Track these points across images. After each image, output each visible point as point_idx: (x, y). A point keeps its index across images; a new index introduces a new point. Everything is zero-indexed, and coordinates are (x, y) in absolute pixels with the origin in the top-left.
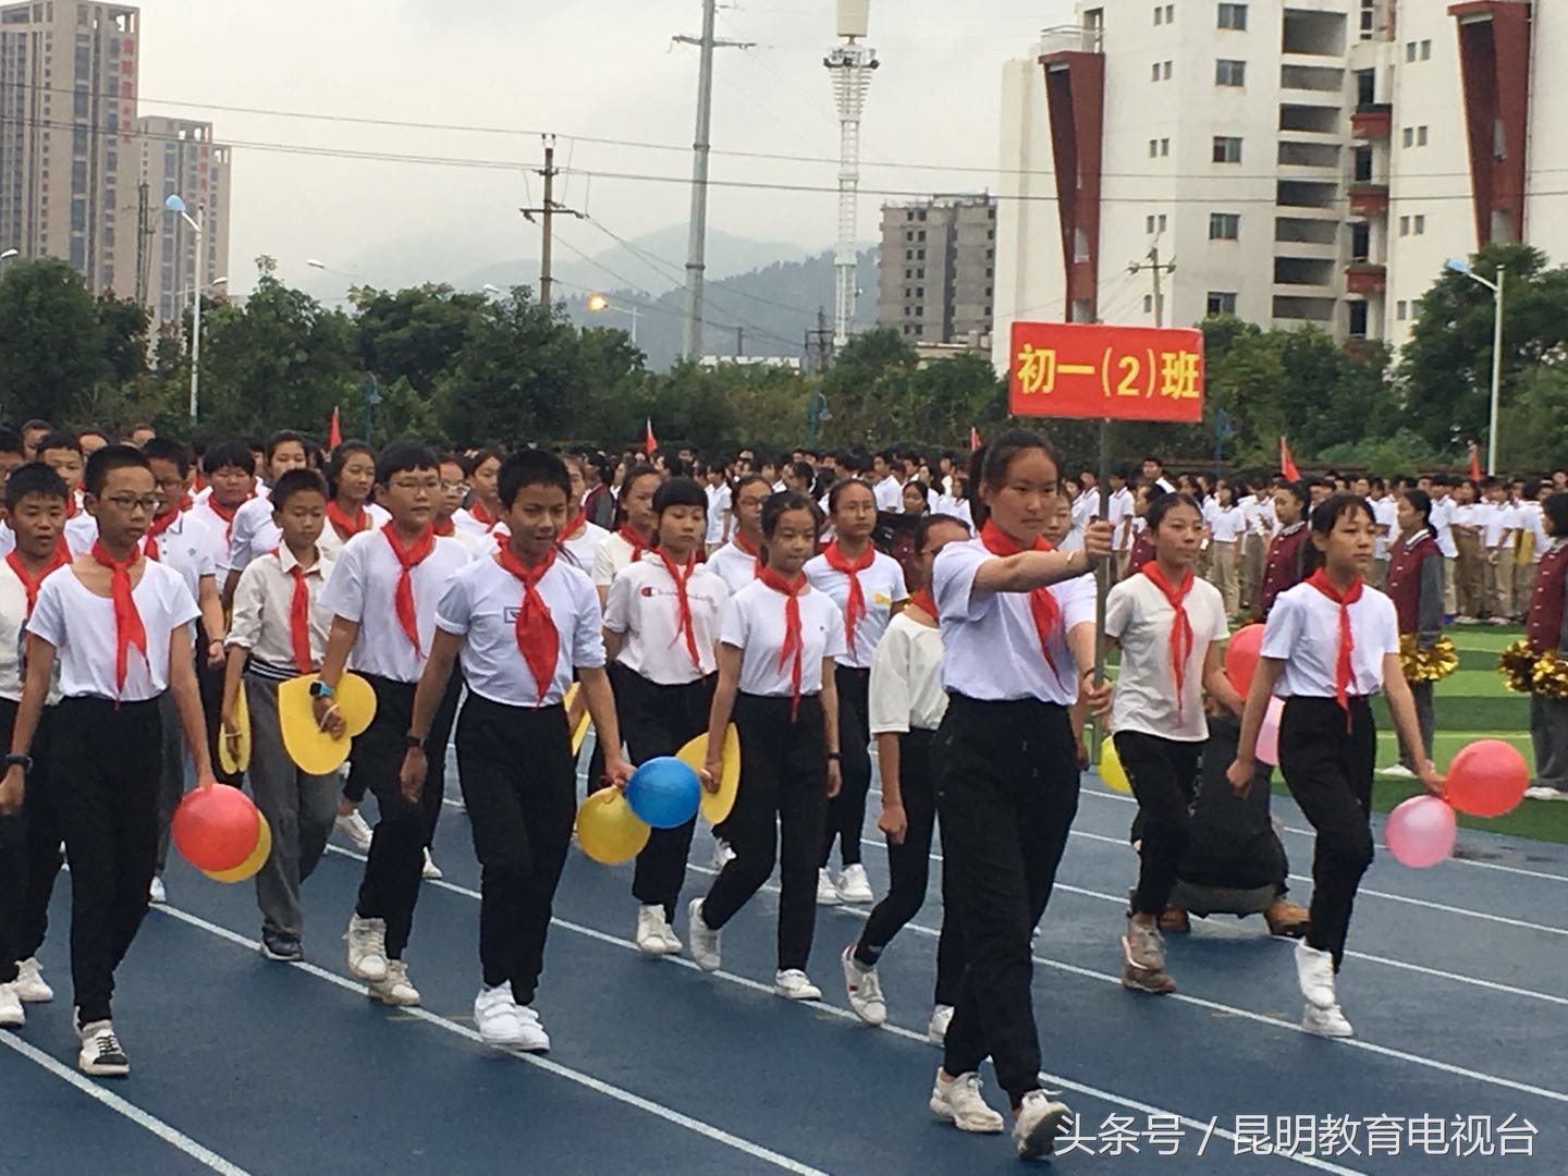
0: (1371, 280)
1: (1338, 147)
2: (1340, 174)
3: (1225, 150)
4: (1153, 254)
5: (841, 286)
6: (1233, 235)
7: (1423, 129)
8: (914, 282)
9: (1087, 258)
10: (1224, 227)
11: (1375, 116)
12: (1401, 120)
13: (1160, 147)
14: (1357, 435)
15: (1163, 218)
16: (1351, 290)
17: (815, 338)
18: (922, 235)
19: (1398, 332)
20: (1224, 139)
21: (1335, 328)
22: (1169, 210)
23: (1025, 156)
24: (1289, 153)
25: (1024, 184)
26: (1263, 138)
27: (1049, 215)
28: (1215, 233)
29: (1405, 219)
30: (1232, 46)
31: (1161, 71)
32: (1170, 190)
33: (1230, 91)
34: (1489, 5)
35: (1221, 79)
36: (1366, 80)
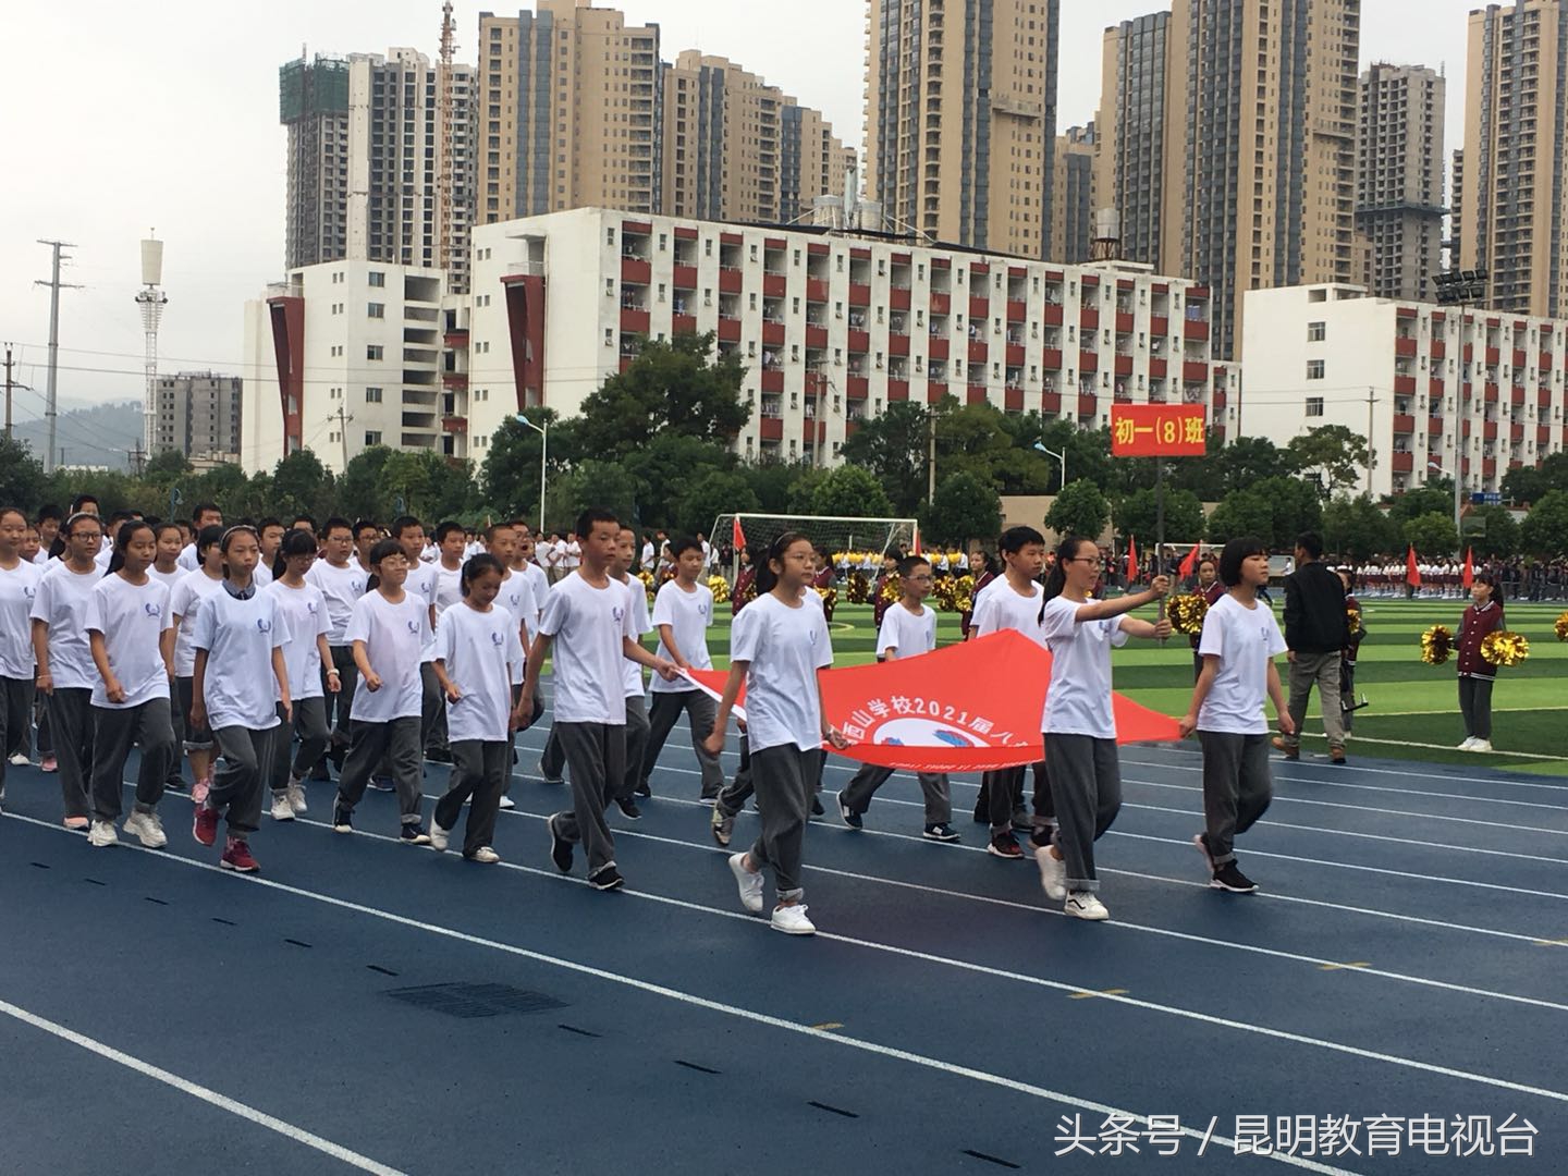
0: (458, 426)
1: (436, 352)
2: (438, 366)
3: (374, 353)
4: (341, 411)
5: (147, 428)
6: (379, 400)
7: (487, 344)
8: (168, 422)
9: (296, 411)
10: (374, 395)
11: (458, 337)
12: (474, 338)
13: (337, 351)
14: (459, 509)
15: (340, 390)
16: (444, 431)
17: (134, 456)
18: (172, 396)
19: (478, 455)
20: (372, 347)
21: (437, 448)
22: (343, 386)
23: (258, 357)
24: (409, 355)
25: (258, 372)
26: (395, 347)
27: (275, 389)
28: (369, 399)
29: (477, 393)
30: (377, 296)
31: (337, 309)
32: (344, 376)
33: (376, 321)
34: (523, 278)
35: (371, 314)
36: (451, 316)
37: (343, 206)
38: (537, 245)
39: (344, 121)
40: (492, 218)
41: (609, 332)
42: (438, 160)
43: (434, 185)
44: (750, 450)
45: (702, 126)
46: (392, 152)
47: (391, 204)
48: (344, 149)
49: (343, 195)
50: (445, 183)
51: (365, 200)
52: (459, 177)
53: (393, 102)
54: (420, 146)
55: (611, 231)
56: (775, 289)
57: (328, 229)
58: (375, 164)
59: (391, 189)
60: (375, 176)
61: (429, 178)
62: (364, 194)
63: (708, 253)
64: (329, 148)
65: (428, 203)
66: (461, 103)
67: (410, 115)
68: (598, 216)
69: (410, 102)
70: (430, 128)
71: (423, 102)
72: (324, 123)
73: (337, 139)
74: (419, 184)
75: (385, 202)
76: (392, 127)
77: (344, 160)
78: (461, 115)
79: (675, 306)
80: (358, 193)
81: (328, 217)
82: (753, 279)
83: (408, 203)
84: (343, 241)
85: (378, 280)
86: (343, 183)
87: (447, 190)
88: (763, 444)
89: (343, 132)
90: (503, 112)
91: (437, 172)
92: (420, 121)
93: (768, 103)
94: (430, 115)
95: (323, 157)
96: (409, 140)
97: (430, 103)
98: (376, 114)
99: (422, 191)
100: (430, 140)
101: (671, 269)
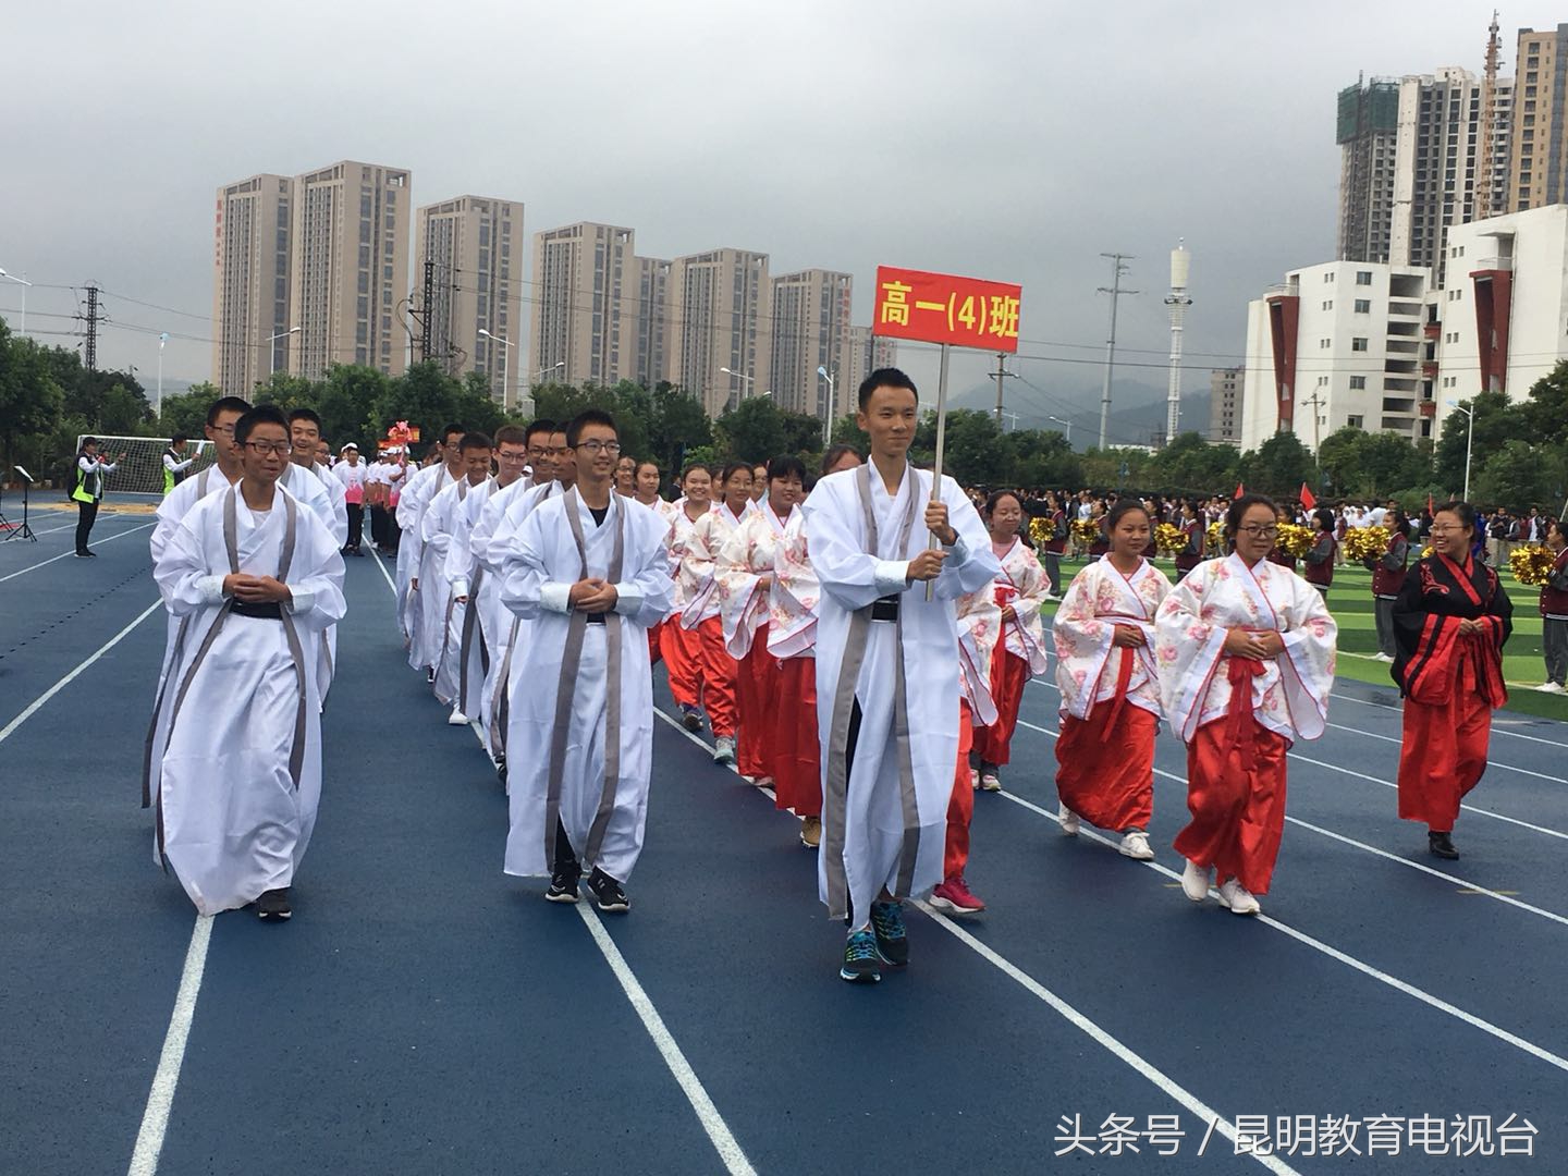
0: (1430, 408)
1: (1418, 343)
2: (1418, 356)
3: (1359, 345)
4: (1315, 396)
5: (1171, 411)
6: (1362, 387)
7: (1456, 334)
8: (1229, 409)
9: (1288, 398)
10: (1358, 383)
11: (1434, 326)
12: (1446, 330)
13: (1325, 343)
15: (1326, 378)
16: (1422, 414)
18: (1233, 386)
19: (1437, 433)
20: (1357, 339)
21: (1414, 434)
22: (1330, 375)
23: (1259, 349)
24: (1392, 346)
25: (1259, 364)
26: (1378, 338)
27: (1270, 379)
28: (1353, 386)
29: (1447, 379)
30: (1364, 293)
31: (1327, 305)
32: (1330, 365)
33: (1362, 316)
34: (1492, 272)
35: (1358, 310)
36: (1433, 309)
37: (1389, 215)
38: (1507, 242)
39: (1393, 137)
40: (1467, 220)
42: (1479, 169)
43: (1474, 191)
46: (1435, 164)
47: (1432, 210)
48: (1392, 163)
49: (1390, 205)
50: (1486, 190)
51: (1408, 208)
52: (1498, 183)
53: (1439, 118)
54: (1462, 156)
57: (1375, 236)
58: (1419, 174)
59: (1433, 197)
60: (1419, 186)
61: (1469, 185)
62: (1408, 203)
64: (1380, 163)
65: (1467, 208)
66: (1503, 114)
67: (1454, 128)
69: (1454, 117)
70: (1472, 139)
71: (1467, 116)
72: (1375, 142)
73: (1386, 154)
74: (1460, 191)
75: (1427, 209)
76: (1437, 141)
77: (1392, 173)
78: (1502, 126)
80: (1402, 202)
81: (1376, 225)
83: (1449, 209)
84: (1387, 246)
85: (1365, 278)
86: (1390, 194)
87: (1486, 196)
89: (1393, 147)
90: (1537, 120)
91: (1477, 179)
92: (1464, 133)
94: (1473, 128)
95: (1373, 172)
96: (1452, 151)
97: (1474, 116)
98: (1422, 129)
99: (1462, 198)
100: (1471, 151)
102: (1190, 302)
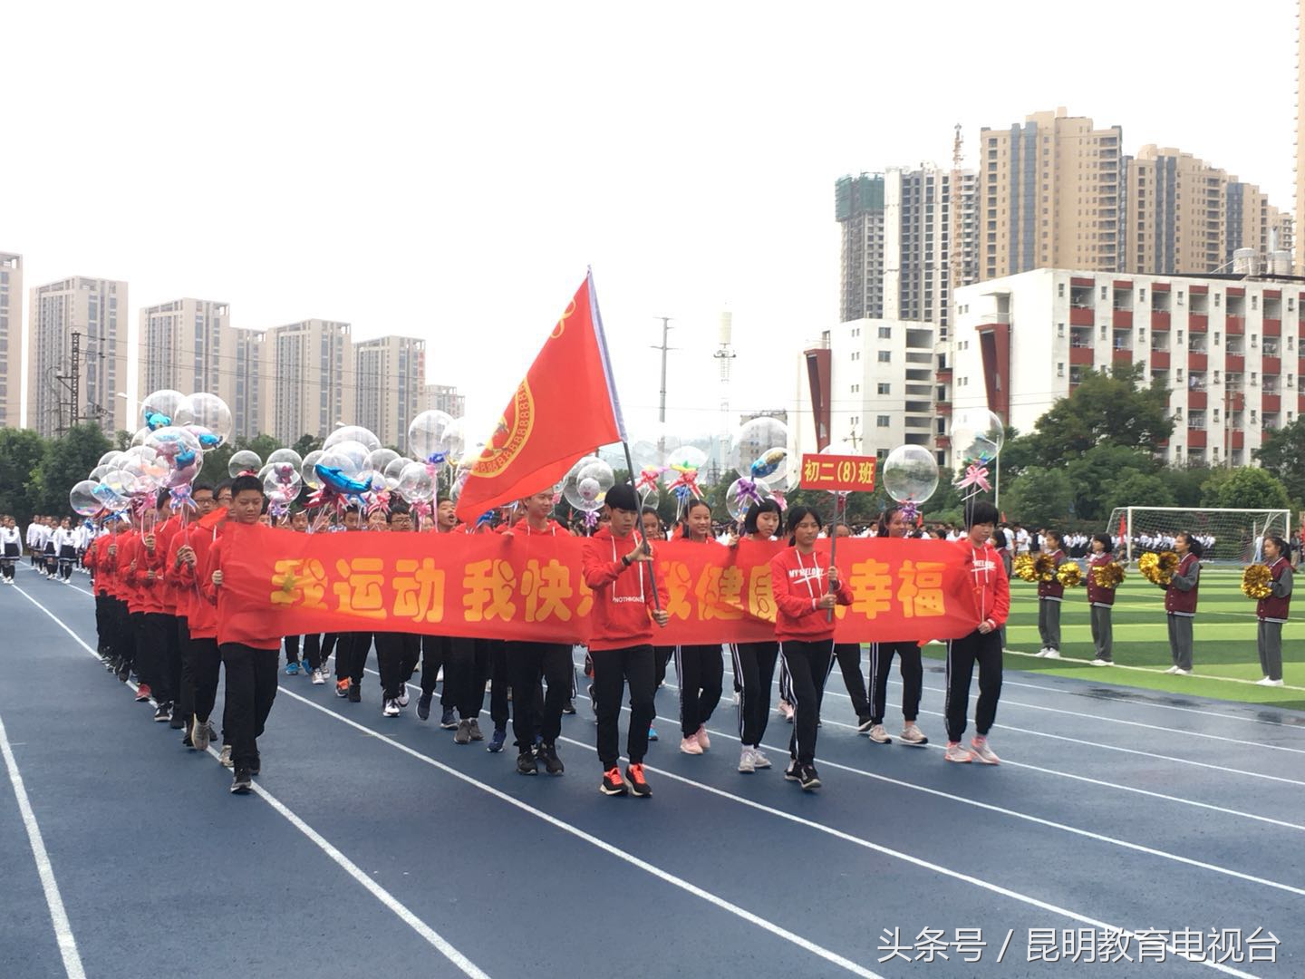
0: (946, 442)
1: (931, 387)
2: (932, 398)
3: (883, 389)
4: (853, 434)
6: (887, 425)
7: (966, 378)
9: (825, 435)
10: (883, 421)
11: (946, 373)
12: (956, 375)
13: (855, 388)
14: (941, 507)
15: (857, 418)
16: (937, 447)
17: (711, 472)
19: (957, 464)
20: (882, 384)
21: (932, 463)
22: (860, 415)
23: (799, 394)
24: (910, 390)
25: (799, 406)
26: (899, 383)
27: (809, 418)
28: (880, 424)
29: (959, 416)
30: (885, 345)
31: (855, 356)
32: (860, 406)
33: (884, 364)
34: (993, 326)
35: (880, 359)
36: (942, 358)
37: (881, 281)
38: (1004, 300)
39: (880, 217)
40: (970, 283)
41: (1061, 366)
42: (952, 242)
43: (948, 261)
44: (1179, 456)
45: (1159, 204)
46: (916, 238)
47: (916, 277)
48: (881, 238)
49: (881, 272)
50: (959, 259)
51: (896, 275)
52: (968, 254)
53: (917, 200)
54: (938, 232)
55: (1061, 286)
56: (1199, 326)
57: (870, 298)
58: (904, 247)
59: (916, 265)
60: (904, 257)
61: (944, 256)
62: (896, 271)
63: (1142, 299)
64: (871, 238)
65: (944, 275)
66: (969, 197)
67: (930, 209)
68: (1051, 274)
69: (930, 199)
70: (945, 218)
71: (940, 199)
72: (866, 222)
73: (876, 230)
74: (937, 261)
75: (911, 276)
76: (917, 219)
77: (881, 246)
78: (969, 207)
79: (1115, 343)
80: (891, 270)
81: (870, 290)
82: (1180, 318)
83: (929, 276)
84: (881, 306)
85: (885, 333)
86: (881, 264)
87: (959, 264)
88: (1190, 451)
89: (881, 225)
90: (999, 202)
91: (950, 251)
92: (938, 214)
93: (1214, 181)
94: (945, 209)
95: (866, 246)
96: (930, 228)
97: (945, 199)
98: (905, 210)
100: (945, 227)
101: (1110, 314)
102: (734, 356)
